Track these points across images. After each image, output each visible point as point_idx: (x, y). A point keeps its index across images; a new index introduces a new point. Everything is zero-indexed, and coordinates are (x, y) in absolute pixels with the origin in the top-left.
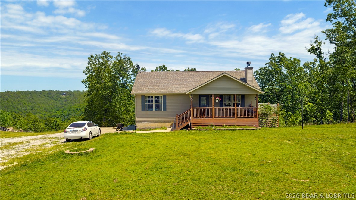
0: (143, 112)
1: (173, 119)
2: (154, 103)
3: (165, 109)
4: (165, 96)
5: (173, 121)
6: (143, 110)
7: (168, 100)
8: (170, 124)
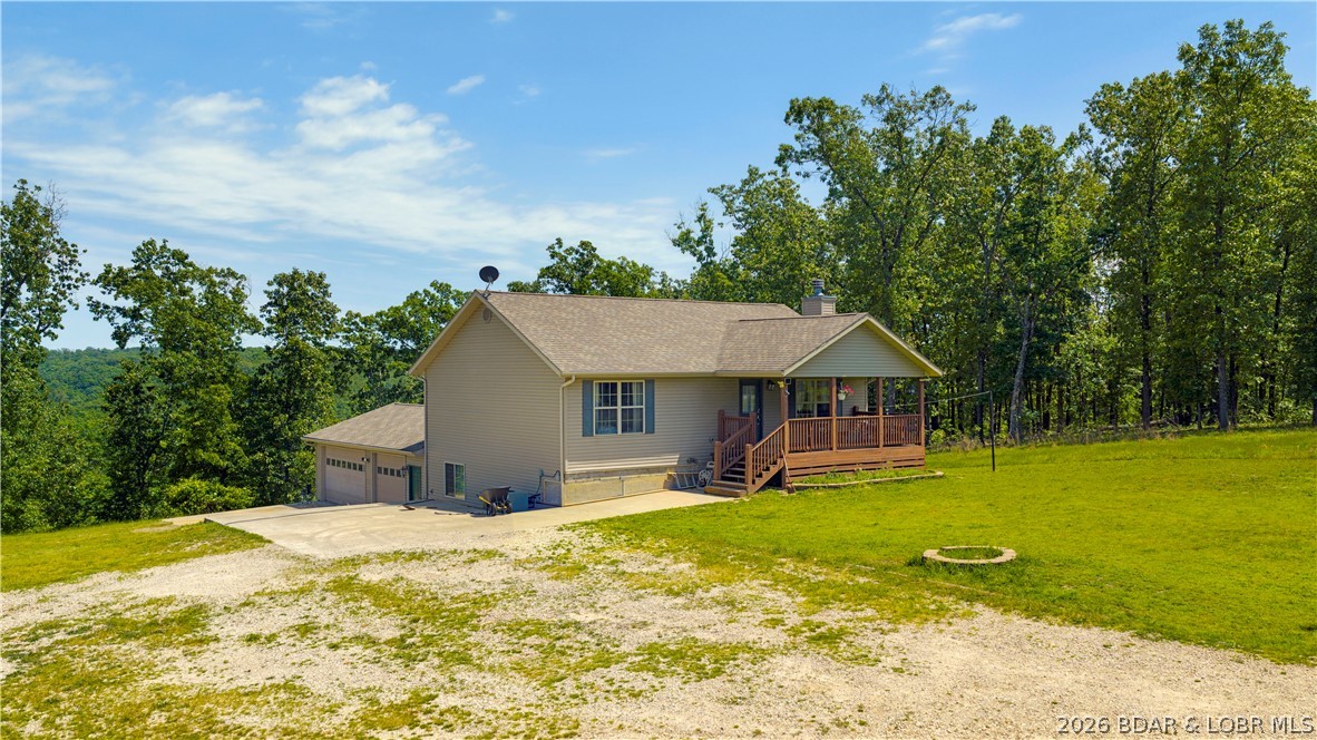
0: (588, 439)
1: (672, 460)
2: (619, 407)
3: (651, 430)
4: (651, 381)
5: (670, 467)
6: (587, 432)
7: (660, 394)
8: (663, 477)
